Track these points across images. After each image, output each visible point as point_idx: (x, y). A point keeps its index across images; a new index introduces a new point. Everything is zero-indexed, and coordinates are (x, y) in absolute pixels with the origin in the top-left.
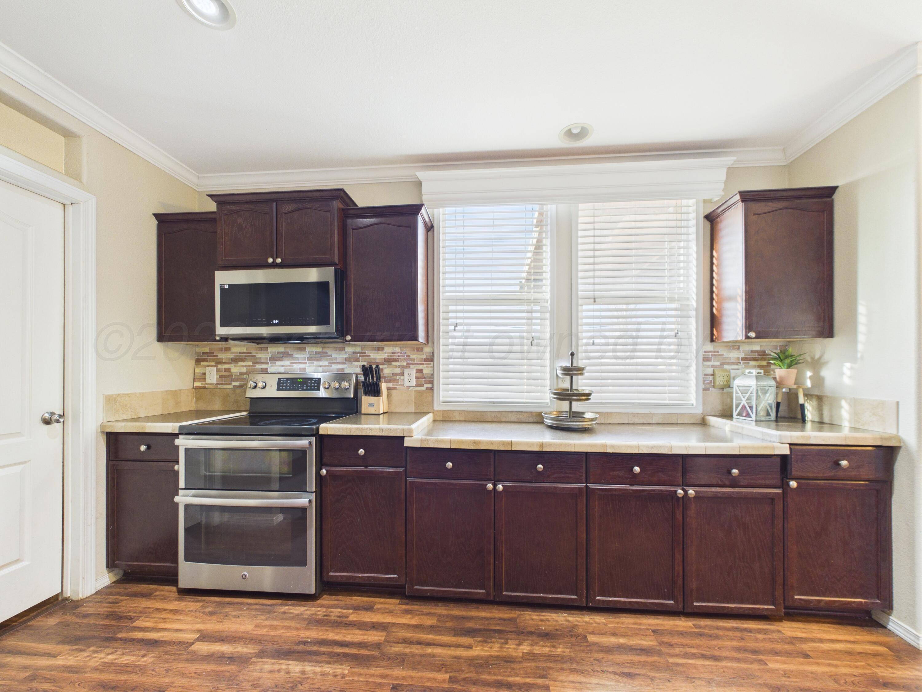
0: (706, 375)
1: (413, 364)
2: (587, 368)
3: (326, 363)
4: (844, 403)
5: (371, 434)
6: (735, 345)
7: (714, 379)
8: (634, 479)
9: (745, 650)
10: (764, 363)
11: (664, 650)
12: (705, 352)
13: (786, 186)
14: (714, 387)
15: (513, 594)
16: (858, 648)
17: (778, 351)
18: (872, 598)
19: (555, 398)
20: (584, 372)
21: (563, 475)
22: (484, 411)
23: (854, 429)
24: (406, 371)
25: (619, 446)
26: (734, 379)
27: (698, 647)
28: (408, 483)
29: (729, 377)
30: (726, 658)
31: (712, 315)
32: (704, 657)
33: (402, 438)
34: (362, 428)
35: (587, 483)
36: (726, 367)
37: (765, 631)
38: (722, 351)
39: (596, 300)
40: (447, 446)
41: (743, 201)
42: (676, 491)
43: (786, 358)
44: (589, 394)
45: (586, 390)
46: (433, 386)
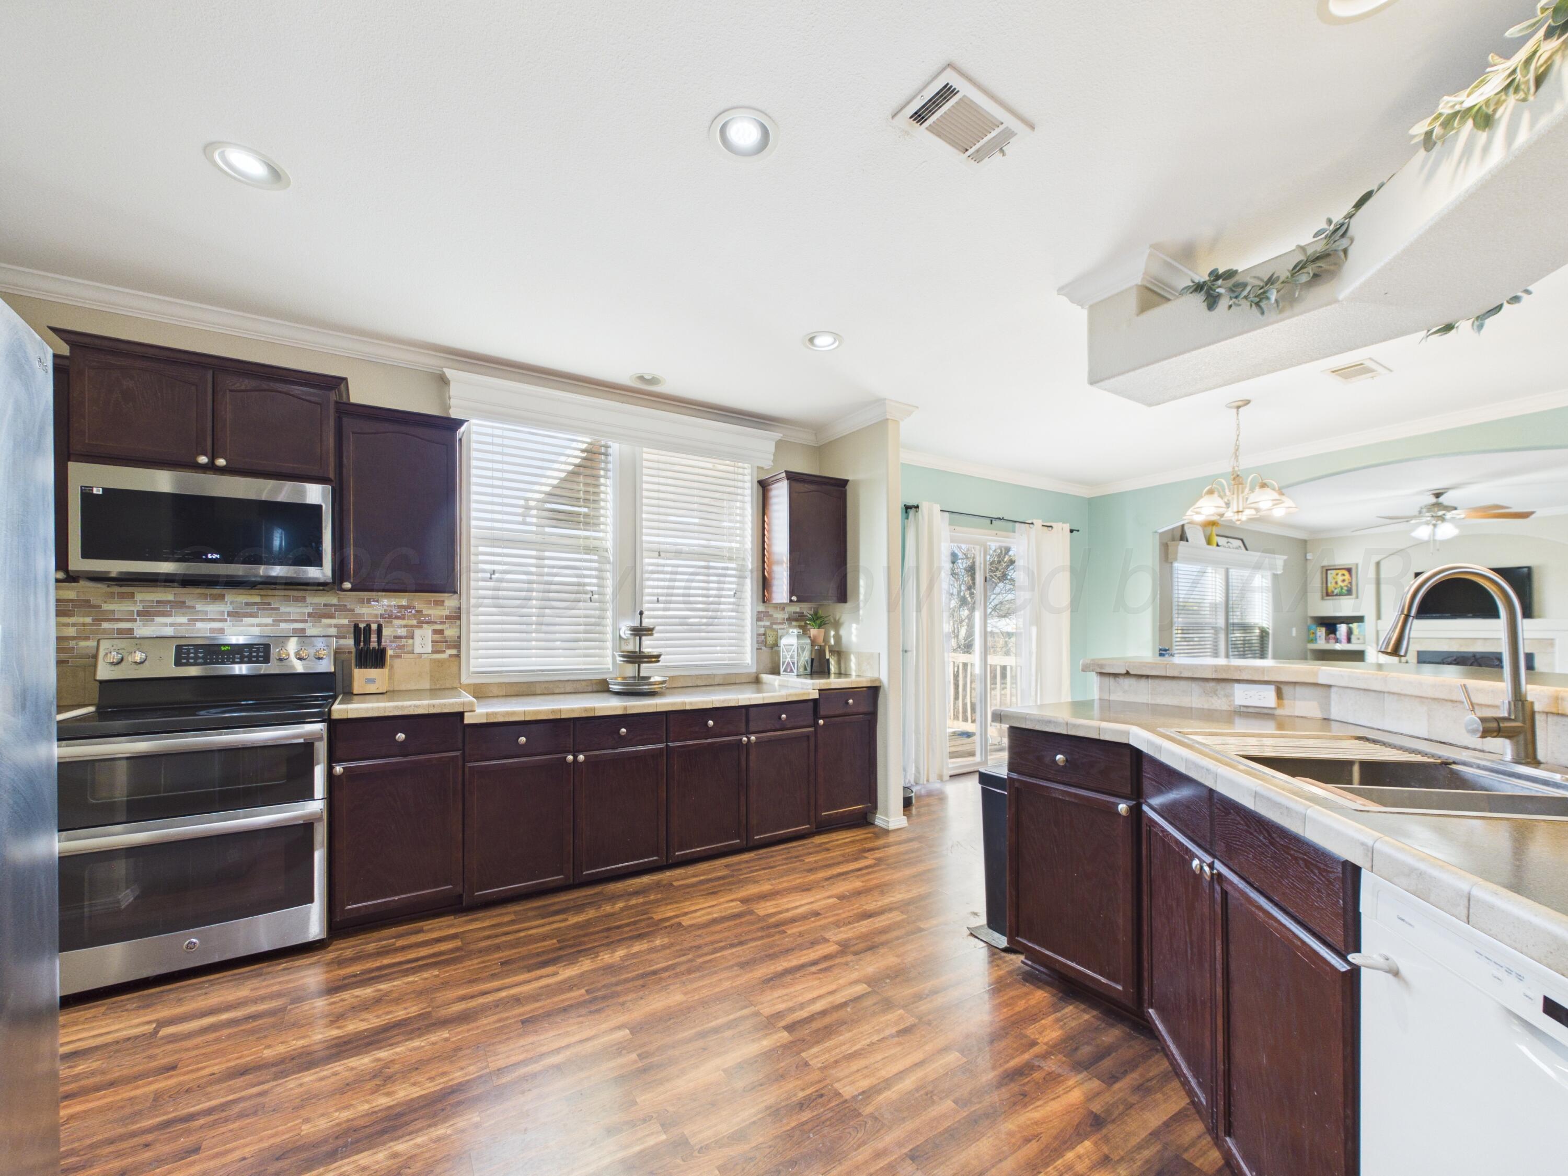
0: (759, 635)
1: (428, 623)
2: (657, 628)
3: (269, 621)
4: (853, 657)
5: (416, 713)
6: (782, 607)
7: (765, 638)
8: (709, 733)
9: (791, 858)
10: (803, 624)
11: (735, 873)
12: (758, 612)
13: (817, 473)
14: (765, 646)
15: (594, 871)
16: (857, 838)
17: (812, 612)
18: (867, 803)
19: (624, 661)
20: (654, 632)
21: (645, 737)
22: (532, 682)
23: (858, 676)
24: (418, 632)
25: (696, 703)
26: (781, 639)
27: (759, 865)
28: (467, 770)
29: (777, 636)
30: (779, 865)
31: (764, 577)
32: (764, 869)
33: (461, 715)
34: (402, 706)
35: (667, 742)
36: (775, 627)
37: (804, 845)
38: (771, 611)
39: (661, 553)
40: (521, 718)
41: (788, 479)
42: (741, 740)
43: (818, 619)
44: (658, 656)
45: (655, 652)
46: (459, 651)
